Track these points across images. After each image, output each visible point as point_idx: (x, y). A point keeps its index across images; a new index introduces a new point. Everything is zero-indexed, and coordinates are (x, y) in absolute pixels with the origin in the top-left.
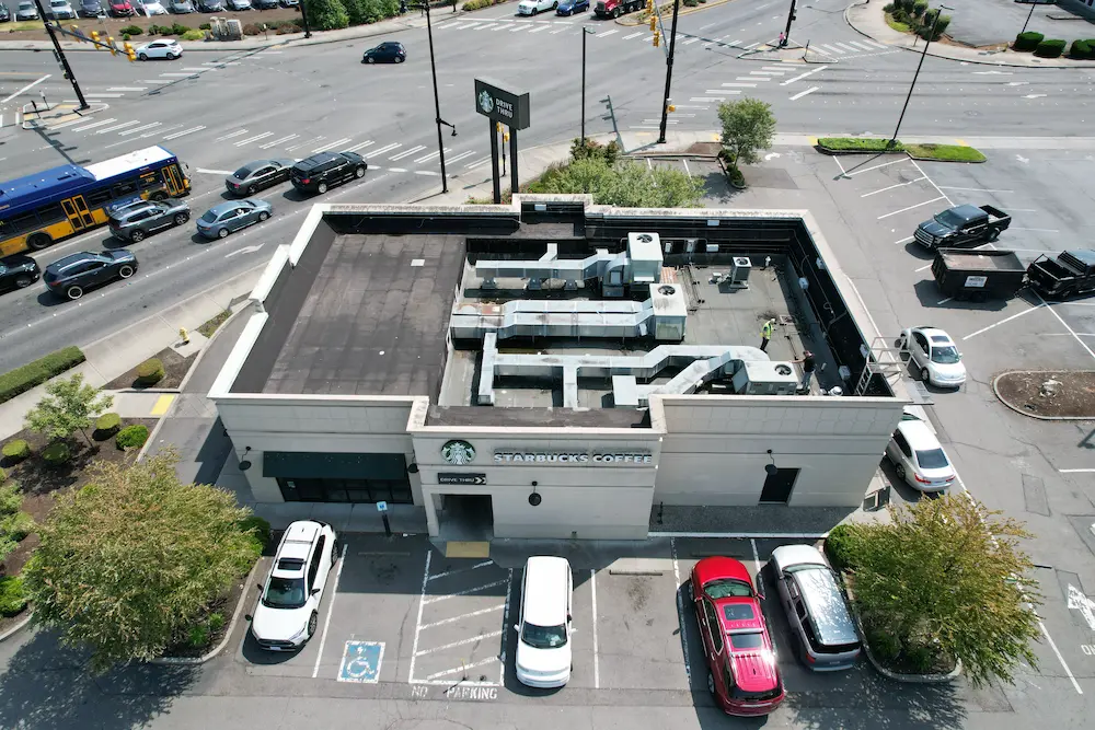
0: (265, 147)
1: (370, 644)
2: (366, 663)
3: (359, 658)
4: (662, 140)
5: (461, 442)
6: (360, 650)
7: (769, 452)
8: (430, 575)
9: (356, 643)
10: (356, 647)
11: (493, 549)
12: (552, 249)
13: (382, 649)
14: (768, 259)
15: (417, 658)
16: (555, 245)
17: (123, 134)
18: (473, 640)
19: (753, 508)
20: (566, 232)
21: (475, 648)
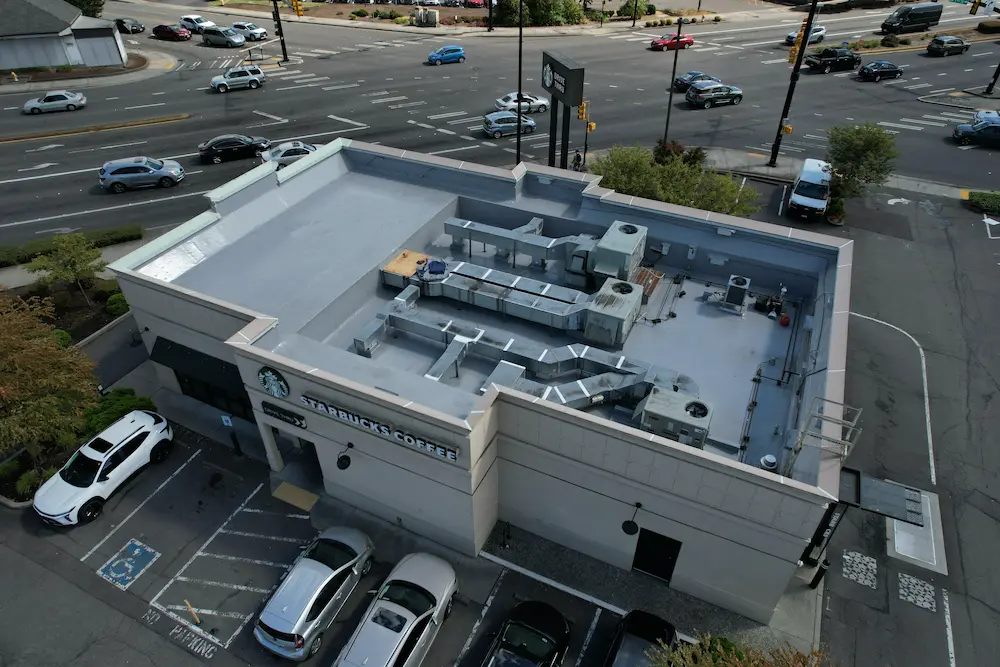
0: (393, 107)
1: (149, 550)
2: (130, 567)
3: (129, 559)
4: (772, 164)
5: (275, 372)
6: (137, 552)
7: (638, 505)
8: (247, 506)
9: (138, 543)
10: (136, 547)
11: (318, 504)
12: (536, 223)
13: (155, 560)
14: (784, 290)
15: (177, 582)
16: (541, 220)
17: (297, 82)
18: (235, 587)
19: (622, 571)
20: (556, 210)
21: (231, 596)
